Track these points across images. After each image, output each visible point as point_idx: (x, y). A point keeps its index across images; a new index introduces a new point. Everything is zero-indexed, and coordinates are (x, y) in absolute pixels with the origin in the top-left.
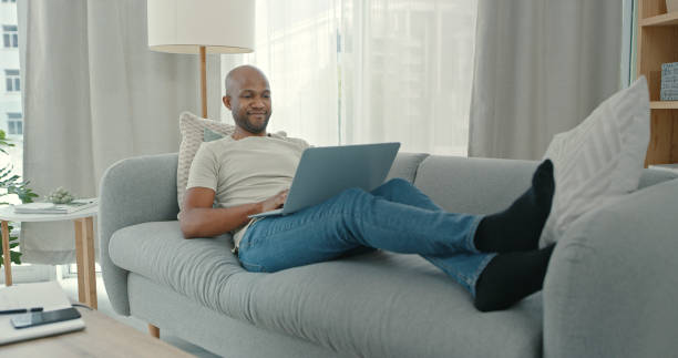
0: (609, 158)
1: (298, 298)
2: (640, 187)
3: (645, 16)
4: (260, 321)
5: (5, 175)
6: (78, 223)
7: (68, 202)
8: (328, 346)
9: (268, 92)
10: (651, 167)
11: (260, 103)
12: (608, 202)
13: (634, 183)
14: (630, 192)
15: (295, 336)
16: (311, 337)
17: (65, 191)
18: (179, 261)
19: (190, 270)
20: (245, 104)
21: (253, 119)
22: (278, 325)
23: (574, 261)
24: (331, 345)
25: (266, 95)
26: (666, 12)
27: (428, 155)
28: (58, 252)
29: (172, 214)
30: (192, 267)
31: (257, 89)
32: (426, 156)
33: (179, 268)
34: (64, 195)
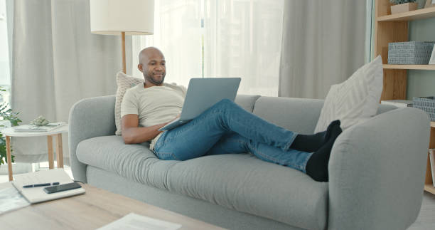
0: (362, 98)
1: (196, 176)
2: (377, 114)
3: (379, 15)
4: (173, 189)
5: (3, 109)
6: (50, 137)
7: (45, 125)
8: (213, 202)
9: (164, 61)
10: (383, 102)
11: (160, 68)
12: (362, 122)
13: (375, 111)
14: (372, 116)
15: (194, 198)
16: (203, 198)
17: (43, 118)
18: (121, 158)
19: (129, 163)
20: (151, 68)
21: (156, 77)
22: (184, 191)
23: (344, 152)
24: (215, 201)
25: (163, 63)
26: (390, 14)
27: (260, 96)
28: (34, 155)
29: (112, 131)
30: (130, 161)
31: (158, 60)
32: (259, 97)
33: (122, 162)
34: (43, 120)
